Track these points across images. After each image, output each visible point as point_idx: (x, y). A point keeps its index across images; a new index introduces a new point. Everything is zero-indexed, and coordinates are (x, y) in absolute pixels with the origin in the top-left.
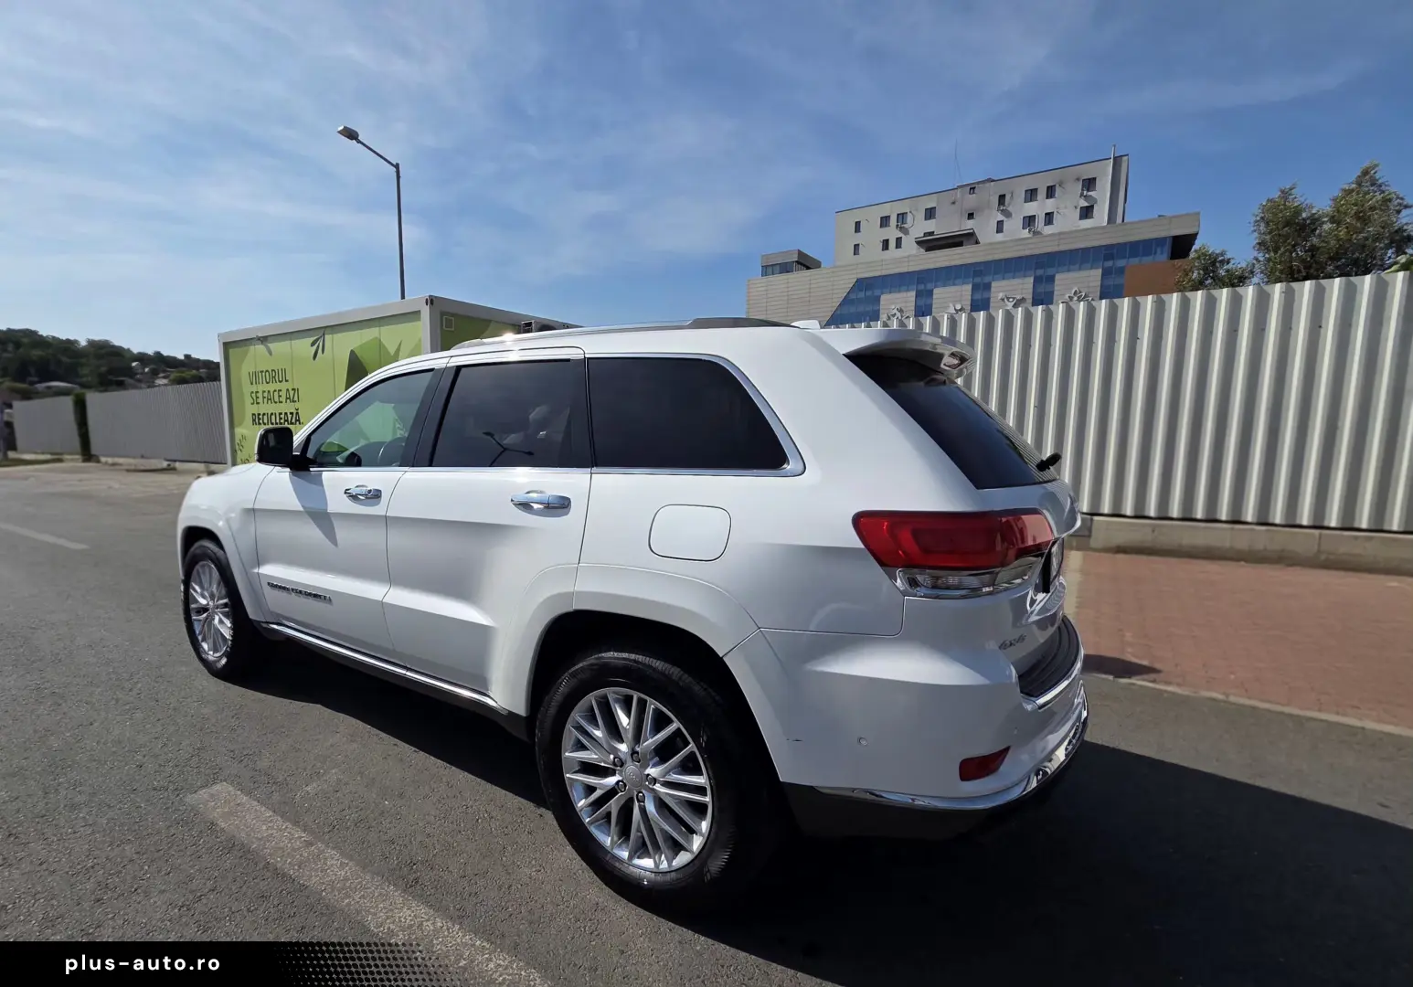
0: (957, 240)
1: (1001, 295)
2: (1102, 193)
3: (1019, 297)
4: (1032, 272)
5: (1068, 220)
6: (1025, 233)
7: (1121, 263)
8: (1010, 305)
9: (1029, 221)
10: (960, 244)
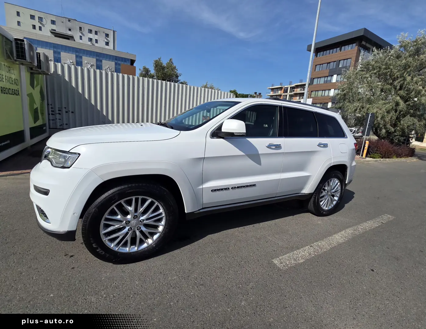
0: (68, 37)
1: (86, 62)
2: (111, 39)
3: (92, 64)
4: (95, 57)
5: (101, 44)
6: (89, 43)
7: (119, 62)
8: (89, 66)
9: (90, 40)
10: (68, 39)
